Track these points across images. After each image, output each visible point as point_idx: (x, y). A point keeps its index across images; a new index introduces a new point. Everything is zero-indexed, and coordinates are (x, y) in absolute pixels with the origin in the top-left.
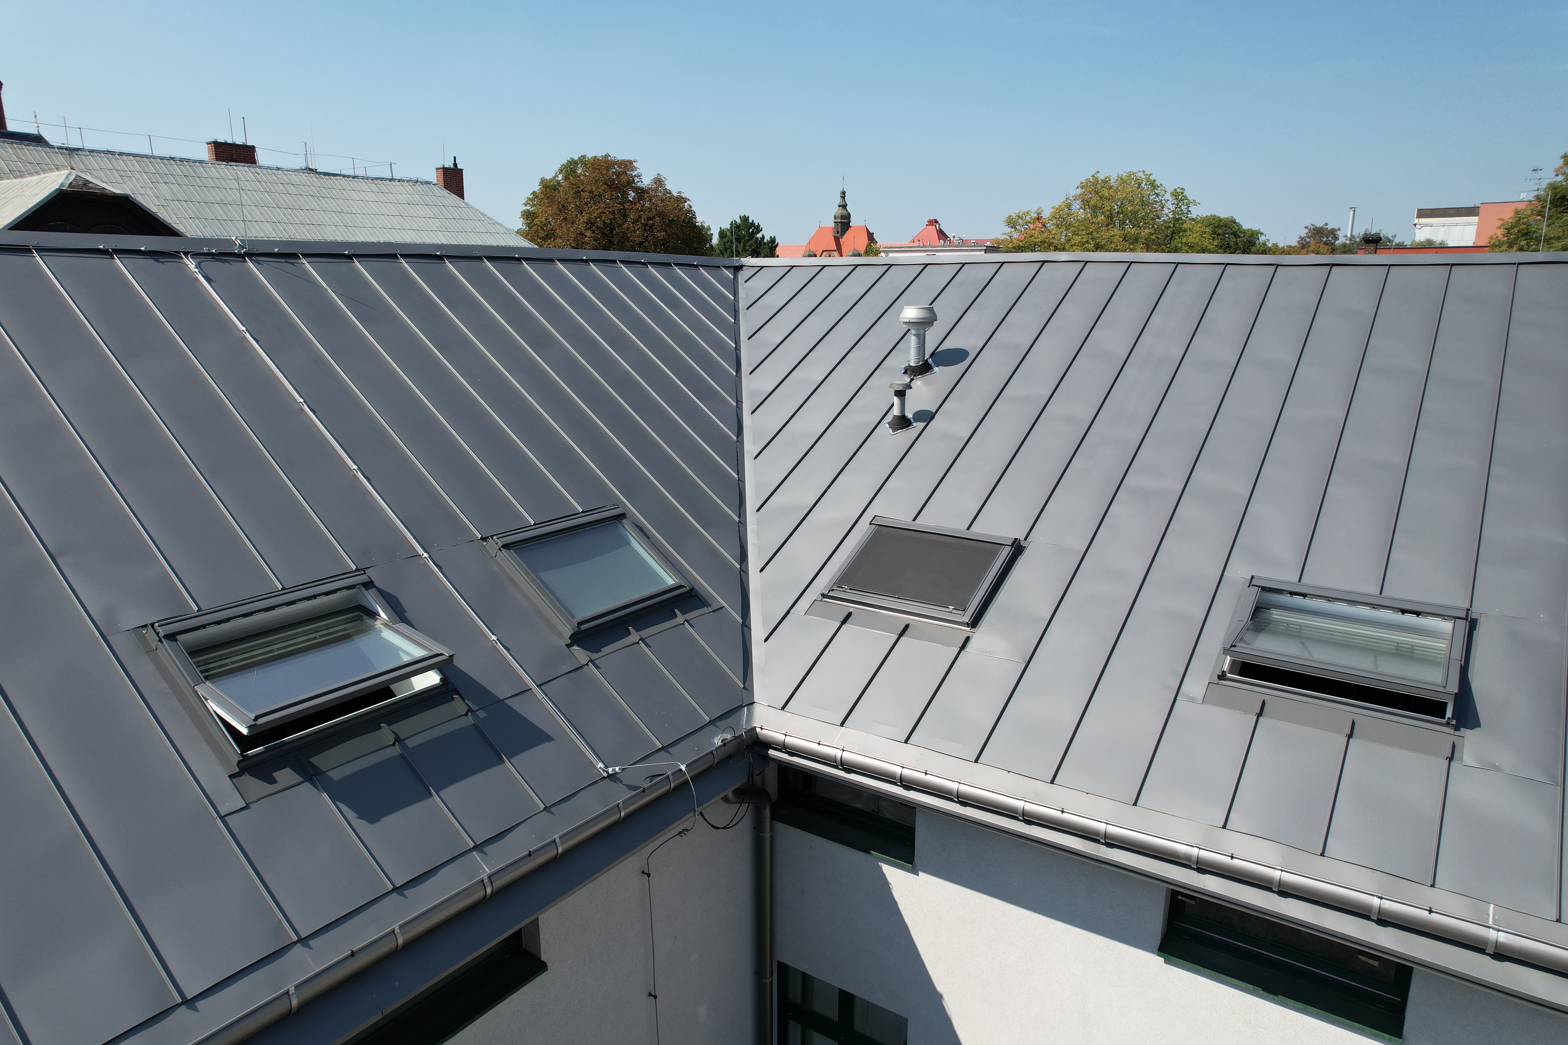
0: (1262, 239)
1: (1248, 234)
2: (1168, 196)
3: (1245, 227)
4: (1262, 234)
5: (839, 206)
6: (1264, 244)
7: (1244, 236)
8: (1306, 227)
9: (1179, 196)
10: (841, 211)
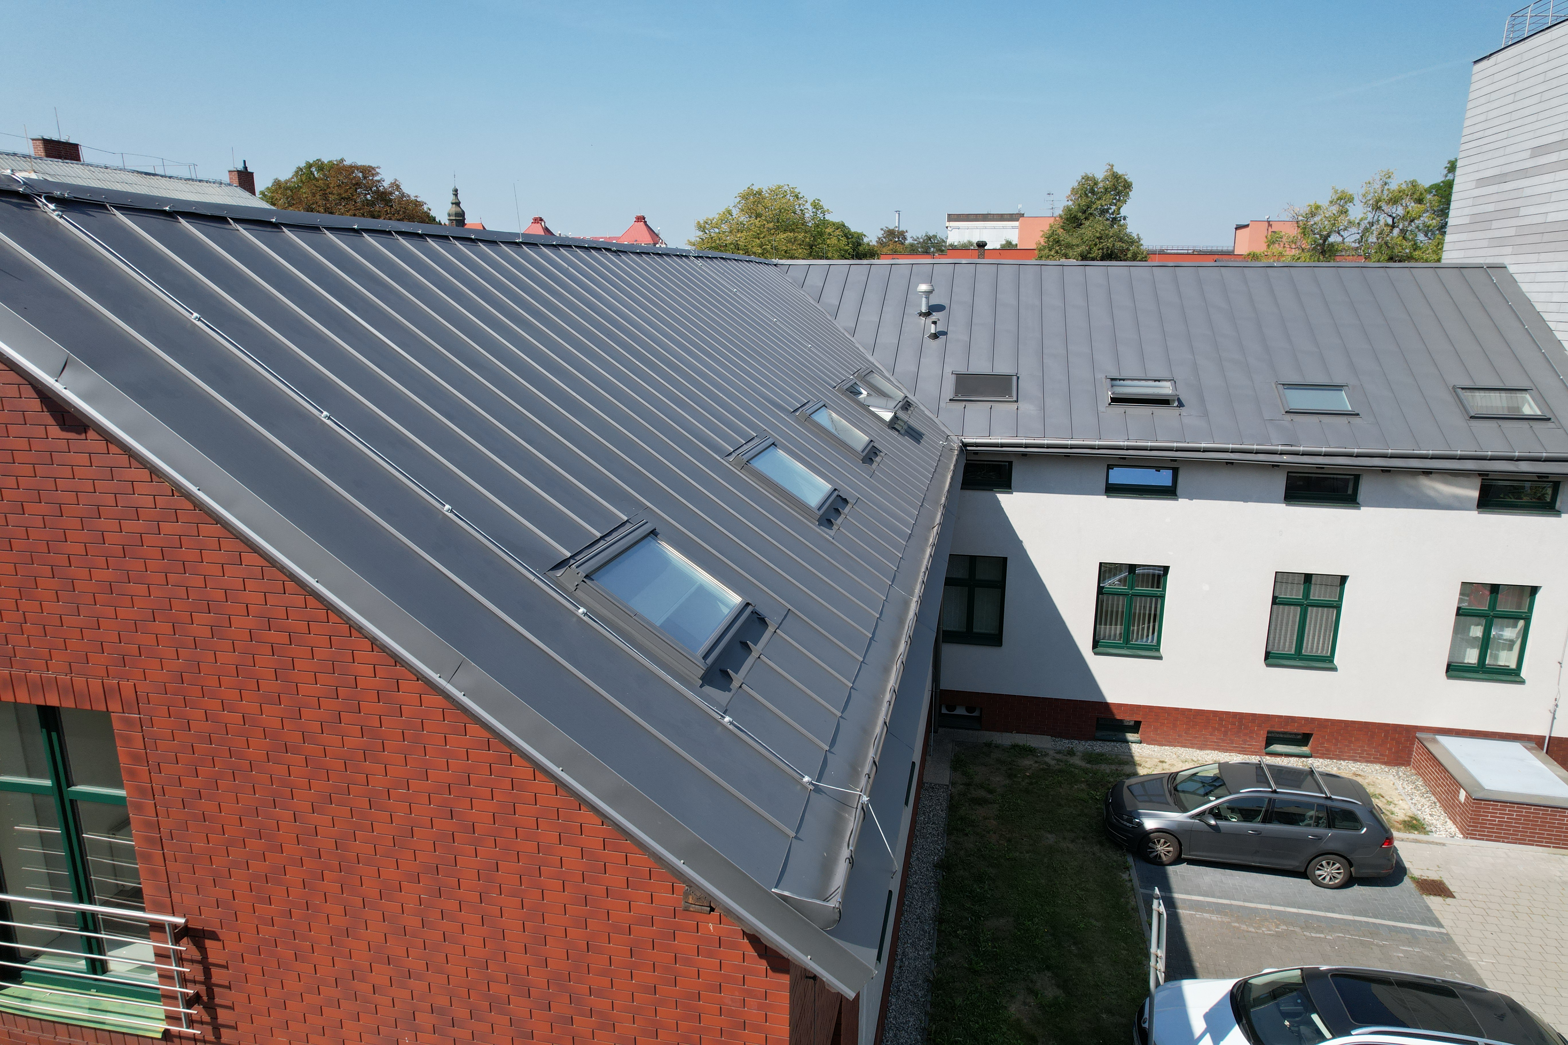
0: (866, 240)
1: (856, 236)
2: (808, 206)
3: (853, 230)
4: (865, 236)
5: (453, 204)
6: (868, 245)
7: (852, 238)
8: (882, 229)
9: (816, 206)
10: (454, 209)
